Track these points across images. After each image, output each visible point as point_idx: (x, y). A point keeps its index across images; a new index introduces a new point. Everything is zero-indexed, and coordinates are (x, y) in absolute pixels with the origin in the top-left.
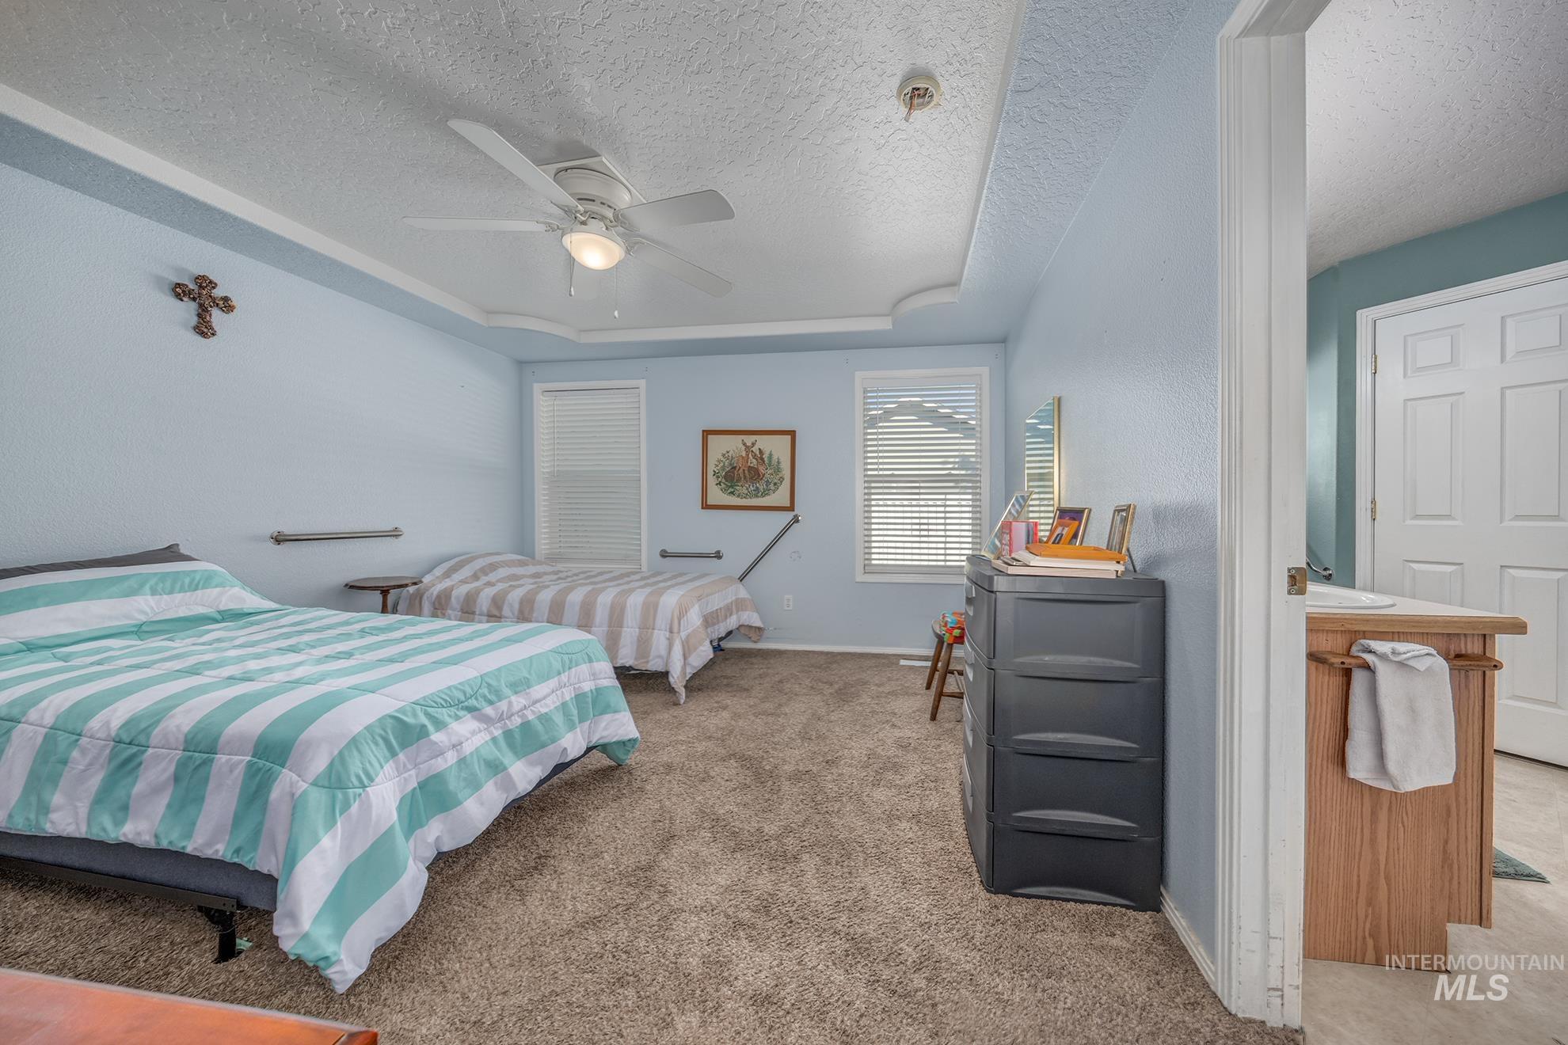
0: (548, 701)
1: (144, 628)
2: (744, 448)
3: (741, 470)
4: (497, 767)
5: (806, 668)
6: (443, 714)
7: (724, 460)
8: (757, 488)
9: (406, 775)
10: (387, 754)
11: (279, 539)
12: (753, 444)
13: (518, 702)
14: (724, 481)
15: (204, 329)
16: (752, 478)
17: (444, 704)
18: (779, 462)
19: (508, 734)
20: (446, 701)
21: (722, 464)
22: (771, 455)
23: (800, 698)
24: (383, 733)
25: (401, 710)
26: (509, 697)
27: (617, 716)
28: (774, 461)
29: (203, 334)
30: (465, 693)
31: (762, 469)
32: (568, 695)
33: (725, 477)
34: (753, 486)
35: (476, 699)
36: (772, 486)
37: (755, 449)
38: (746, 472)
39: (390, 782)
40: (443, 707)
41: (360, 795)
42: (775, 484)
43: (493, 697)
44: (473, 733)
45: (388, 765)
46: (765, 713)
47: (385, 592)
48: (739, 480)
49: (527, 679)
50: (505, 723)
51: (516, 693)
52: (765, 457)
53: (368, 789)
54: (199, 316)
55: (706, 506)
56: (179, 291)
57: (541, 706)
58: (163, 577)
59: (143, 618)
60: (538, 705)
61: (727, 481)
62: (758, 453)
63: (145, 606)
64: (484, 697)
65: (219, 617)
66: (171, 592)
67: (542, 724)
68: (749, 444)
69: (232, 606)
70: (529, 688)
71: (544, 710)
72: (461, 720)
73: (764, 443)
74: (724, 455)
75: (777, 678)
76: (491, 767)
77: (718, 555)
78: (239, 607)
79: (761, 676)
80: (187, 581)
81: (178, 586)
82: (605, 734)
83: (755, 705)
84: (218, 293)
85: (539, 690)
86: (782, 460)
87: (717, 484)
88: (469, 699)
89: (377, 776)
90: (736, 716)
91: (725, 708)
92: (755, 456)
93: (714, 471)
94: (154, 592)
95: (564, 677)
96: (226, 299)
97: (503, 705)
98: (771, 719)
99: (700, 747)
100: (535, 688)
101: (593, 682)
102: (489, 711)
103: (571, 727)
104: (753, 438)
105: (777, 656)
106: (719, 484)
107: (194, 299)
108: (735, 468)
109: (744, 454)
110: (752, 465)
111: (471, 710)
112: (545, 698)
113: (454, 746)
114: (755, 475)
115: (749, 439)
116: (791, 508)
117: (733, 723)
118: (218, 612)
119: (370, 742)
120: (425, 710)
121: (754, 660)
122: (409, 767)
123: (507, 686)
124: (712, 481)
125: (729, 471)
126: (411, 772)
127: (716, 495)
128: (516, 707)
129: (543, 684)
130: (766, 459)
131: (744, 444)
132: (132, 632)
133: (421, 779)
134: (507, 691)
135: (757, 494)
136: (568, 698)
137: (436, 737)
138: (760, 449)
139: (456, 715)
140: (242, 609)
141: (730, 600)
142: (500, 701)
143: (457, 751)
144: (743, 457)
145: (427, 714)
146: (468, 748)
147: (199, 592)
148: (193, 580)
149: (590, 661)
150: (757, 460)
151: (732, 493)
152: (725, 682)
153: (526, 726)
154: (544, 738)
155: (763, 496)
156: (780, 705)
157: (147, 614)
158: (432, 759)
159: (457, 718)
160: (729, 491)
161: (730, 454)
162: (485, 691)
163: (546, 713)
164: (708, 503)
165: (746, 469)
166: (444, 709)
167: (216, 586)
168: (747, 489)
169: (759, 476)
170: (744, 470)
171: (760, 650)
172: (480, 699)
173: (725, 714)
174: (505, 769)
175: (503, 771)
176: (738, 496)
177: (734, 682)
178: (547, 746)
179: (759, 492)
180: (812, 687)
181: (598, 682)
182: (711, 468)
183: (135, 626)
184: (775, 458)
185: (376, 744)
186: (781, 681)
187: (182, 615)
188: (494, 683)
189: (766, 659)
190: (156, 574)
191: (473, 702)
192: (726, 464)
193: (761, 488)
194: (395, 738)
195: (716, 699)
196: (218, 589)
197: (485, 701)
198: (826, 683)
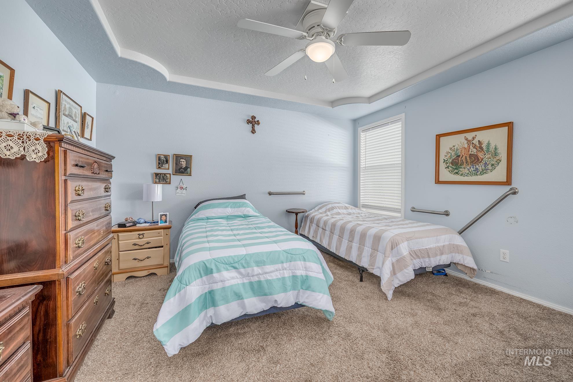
0: (272, 274)
1: (228, 217)
2: (466, 142)
3: (464, 157)
4: (239, 297)
5: (510, 313)
6: (221, 266)
7: (451, 152)
8: (477, 169)
9: (205, 286)
10: (199, 275)
11: (270, 194)
12: (474, 138)
13: (257, 270)
14: (451, 165)
15: (253, 131)
16: (472, 162)
17: (224, 263)
18: (496, 149)
19: (251, 283)
20: (225, 261)
21: (450, 155)
22: (489, 144)
23: (481, 336)
24: (199, 267)
25: (207, 260)
26: (253, 267)
27: (313, 294)
28: (492, 148)
29: (253, 133)
30: (234, 260)
31: (481, 155)
32: (287, 274)
33: (452, 163)
34: (473, 168)
35: (238, 264)
36: (490, 167)
37: (476, 142)
38: (468, 158)
39: (198, 287)
40: (223, 264)
41: (185, 288)
42: (492, 165)
43: (245, 265)
44: (233, 278)
45: (198, 280)
46: (440, 334)
47: (297, 214)
48: (462, 164)
49: (265, 261)
50: (250, 278)
51: (258, 266)
52: (484, 146)
53: (187, 286)
54: (252, 128)
55: (438, 181)
56: (249, 122)
57: (269, 276)
58: (234, 203)
59: (228, 215)
60: (267, 275)
61: (453, 165)
62: (477, 144)
63: (229, 211)
64: (242, 264)
65: (244, 216)
66: (234, 208)
67: (267, 284)
68: (470, 138)
69: (247, 213)
70: (264, 265)
71: (269, 278)
72: (229, 271)
73: (483, 137)
74: (451, 149)
75: (472, 311)
76: (237, 295)
77: (447, 214)
78: (248, 214)
79: (460, 304)
80: (238, 205)
81: (236, 206)
82: (306, 301)
83: (437, 324)
84: (256, 120)
85: (269, 268)
86: (499, 146)
87: (446, 168)
88: (235, 263)
89: (192, 283)
90: (416, 324)
91: (414, 315)
92: (475, 147)
93: (444, 160)
94: (231, 207)
95: (285, 265)
96: (258, 121)
97: (249, 270)
98: (440, 340)
99: (375, 333)
100: (267, 266)
101: (304, 272)
102: (242, 270)
103: (285, 290)
104: (473, 134)
105: (488, 294)
106: (448, 167)
107: (251, 123)
108: (459, 156)
109: (466, 146)
110: (472, 153)
111: (235, 268)
112: (271, 272)
113: (222, 281)
114: (475, 159)
115: (470, 136)
116: (508, 182)
117: (410, 329)
118: (244, 215)
119: (194, 270)
120: (216, 263)
121: (465, 290)
122: (207, 283)
123: (254, 262)
124: (442, 166)
125: (455, 159)
126: (207, 286)
127: (446, 175)
128: (256, 273)
129: (272, 266)
130: (484, 148)
131: (467, 139)
132: (226, 218)
133: (209, 290)
134: (253, 264)
135: (476, 172)
136: (286, 275)
137: (216, 275)
138: (479, 141)
139: (227, 268)
140: (249, 215)
141: (442, 244)
142: (248, 268)
143: (223, 284)
144: (465, 148)
145: (216, 265)
146: (228, 284)
147: (240, 208)
148: (240, 205)
149: (305, 260)
150: (476, 149)
151: (457, 173)
152: (430, 297)
153: (259, 282)
154: (267, 291)
155: (482, 174)
156: (457, 334)
157: (229, 213)
158: (214, 283)
159: (227, 270)
160: (454, 172)
161: (455, 148)
162: (243, 262)
163: (269, 280)
164: (440, 180)
165: (468, 156)
166: (223, 265)
167: (244, 207)
168: (468, 170)
169: (478, 159)
170: (466, 157)
171: (476, 284)
172: (240, 264)
173: (410, 320)
174: (242, 299)
175: (241, 299)
176: (462, 175)
177: (437, 301)
178: (267, 296)
179: (478, 172)
180: (501, 332)
181: (308, 272)
182: (442, 158)
183: (227, 216)
184: (492, 146)
185: (196, 271)
186: (474, 315)
187: (236, 214)
188: (248, 259)
189: (475, 292)
190: (233, 202)
191: (236, 265)
192: (453, 154)
193: (480, 169)
194: (203, 271)
195: (413, 307)
196: (244, 208)
197: (242, 266)
198: (521, 335)
